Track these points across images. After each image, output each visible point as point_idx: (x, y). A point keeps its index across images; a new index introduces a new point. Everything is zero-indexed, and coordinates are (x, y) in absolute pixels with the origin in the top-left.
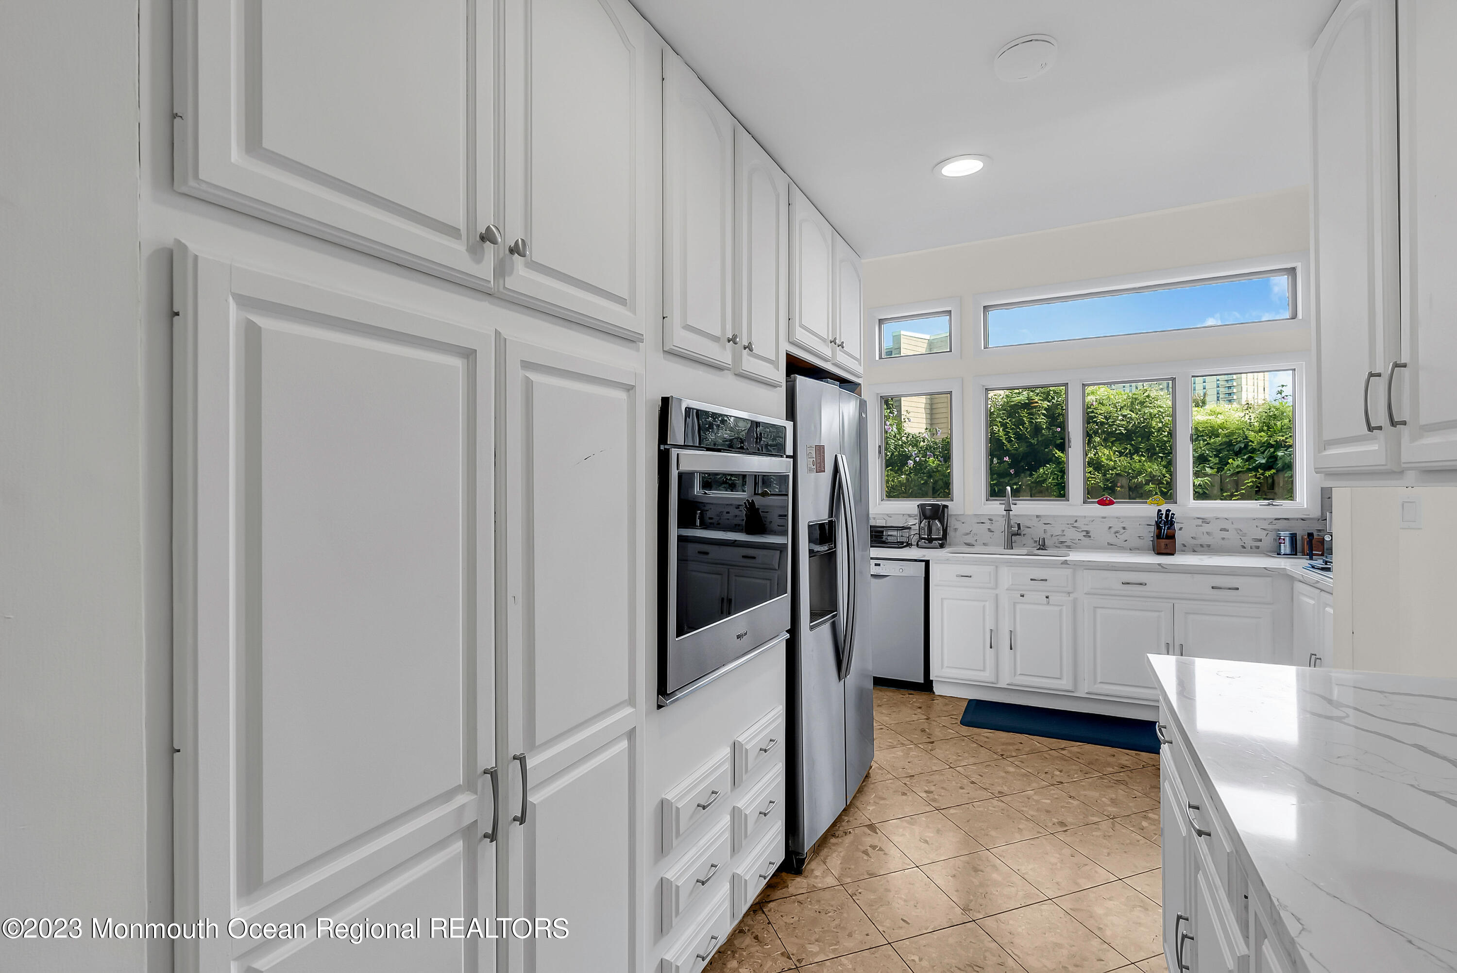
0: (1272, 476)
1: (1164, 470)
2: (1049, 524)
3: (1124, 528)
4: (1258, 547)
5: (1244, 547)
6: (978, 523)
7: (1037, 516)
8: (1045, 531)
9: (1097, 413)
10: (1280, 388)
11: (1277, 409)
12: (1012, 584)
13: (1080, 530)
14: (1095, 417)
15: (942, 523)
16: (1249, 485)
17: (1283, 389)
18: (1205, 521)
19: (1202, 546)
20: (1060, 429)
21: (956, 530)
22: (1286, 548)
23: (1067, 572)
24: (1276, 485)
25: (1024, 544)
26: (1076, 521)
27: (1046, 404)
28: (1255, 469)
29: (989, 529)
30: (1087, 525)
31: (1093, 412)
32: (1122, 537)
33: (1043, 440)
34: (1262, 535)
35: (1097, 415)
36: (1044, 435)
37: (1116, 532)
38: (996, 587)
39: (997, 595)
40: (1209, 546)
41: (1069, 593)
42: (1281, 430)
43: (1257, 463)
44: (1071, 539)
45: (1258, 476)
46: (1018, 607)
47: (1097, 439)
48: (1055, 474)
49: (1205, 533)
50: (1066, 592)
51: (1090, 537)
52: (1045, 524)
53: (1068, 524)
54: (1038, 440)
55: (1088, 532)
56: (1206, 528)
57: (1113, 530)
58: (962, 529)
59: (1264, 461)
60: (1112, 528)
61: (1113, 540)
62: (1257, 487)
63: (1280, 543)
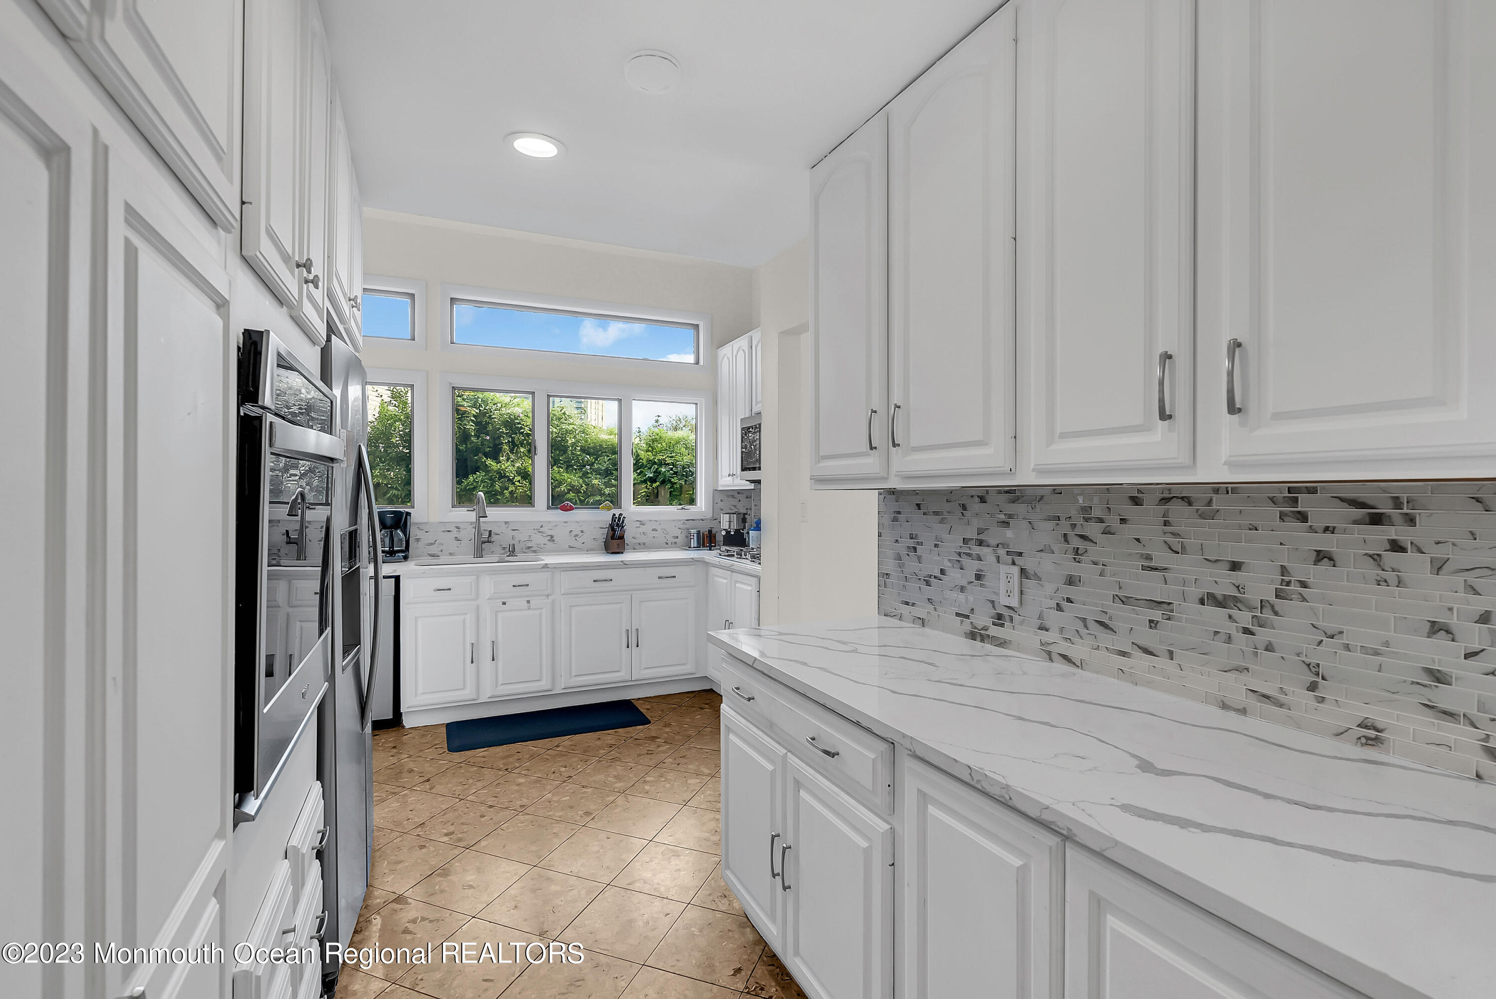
0: (657, 487)
1: (581, 481)
2: (516, 530)
3: (582, 532)
4: (676, 543)
5: (667, 544)
6: (444, 531)
7: (506, 523)
8: (513, 537)
9: (523, 425)
10: (657, 418)
11: (658, 435)
12: (494, 593)
13: (545, 535)
14: (521, 428)
15: (405, 533)
16: (643, 494)
17: (659, 418)
18: (642, 523)
19: (639, 544)
20: (489, 437)
21: (418, 540)
22: (694, 543)
23: (545, 575)
24: (659, 494)
25: (493, 552)
26: (542, 527)
27: (474, 411)
28: (645, 482)
29: (456, 537)
30: (552, 530)
31: (519, 423)
32: (581, 540)
33: (472, 447)
34: (678, 533)
35: (523, 427)
36: (473, 442)
37: (576, 536)
38: (477, 597)
39: (478, 606)
40: (644, 544)
41: (548, 596)
42: (660, 452)
43: (647, 476)
44: (537, 544)
45: (648, 487)
46: (500, 615)
47: (522, 450)
48: (485, 482)
49: (642, 533)
50: (544, 595)
51: (554, 541)
52: (513, 530)
53: (534, 529)
54: (466, 447)
55: (552, 537)
56: (643, 529)
57: (573, 534)
58: (426, 538)
59: (651, 475)
60: (572, 532)
61: (573, 544)
62: (648, 496)
63: (691, 539)
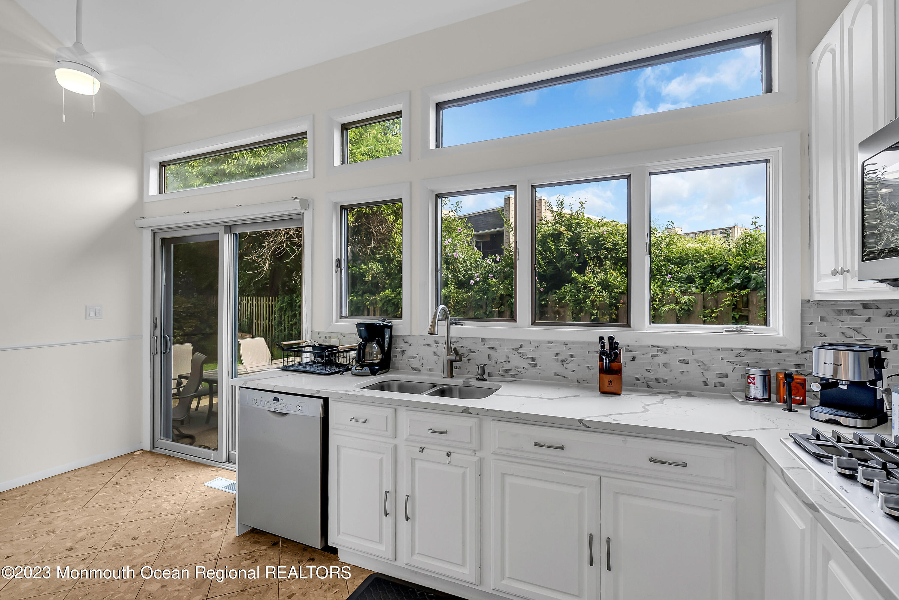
2: (493, 348)
3: (572, 356)
4: (722, 385)
5: (706, 384)
6: (424, 345)
7: (482, 339)
8: (490, 357)
13: (525, 357)
18: (662, 350)
21: (403, 352)
22: (756, 389)
25: (469, 371)
26: (521, 346)
29: (434, 352)
30: (532, 351)
32: (571, 367)
34: (728, 369)
37: (563, 361)
44: (516, 367)
49: (661, 365)
51: (535, 365)
52: (489, 348)
53: (513, 349)
55: (533, 359)
56: (663, 358)
57: (560, 358)
58: (410, 351)
60: (559, 356)
61: (560, 370)
